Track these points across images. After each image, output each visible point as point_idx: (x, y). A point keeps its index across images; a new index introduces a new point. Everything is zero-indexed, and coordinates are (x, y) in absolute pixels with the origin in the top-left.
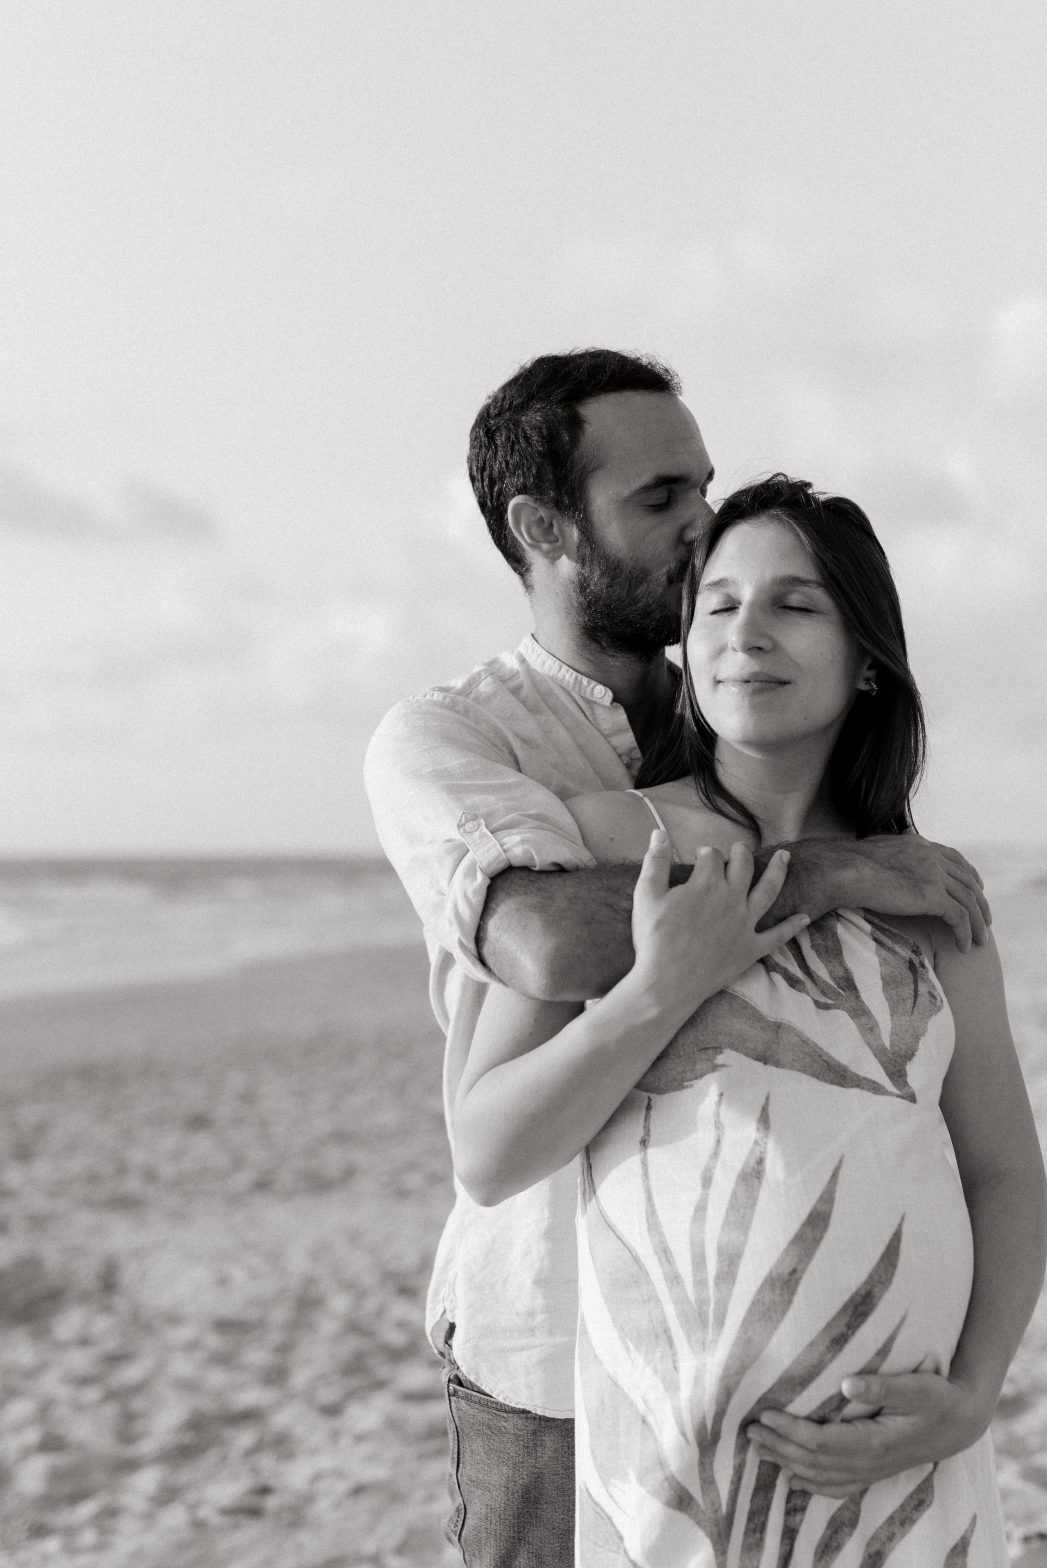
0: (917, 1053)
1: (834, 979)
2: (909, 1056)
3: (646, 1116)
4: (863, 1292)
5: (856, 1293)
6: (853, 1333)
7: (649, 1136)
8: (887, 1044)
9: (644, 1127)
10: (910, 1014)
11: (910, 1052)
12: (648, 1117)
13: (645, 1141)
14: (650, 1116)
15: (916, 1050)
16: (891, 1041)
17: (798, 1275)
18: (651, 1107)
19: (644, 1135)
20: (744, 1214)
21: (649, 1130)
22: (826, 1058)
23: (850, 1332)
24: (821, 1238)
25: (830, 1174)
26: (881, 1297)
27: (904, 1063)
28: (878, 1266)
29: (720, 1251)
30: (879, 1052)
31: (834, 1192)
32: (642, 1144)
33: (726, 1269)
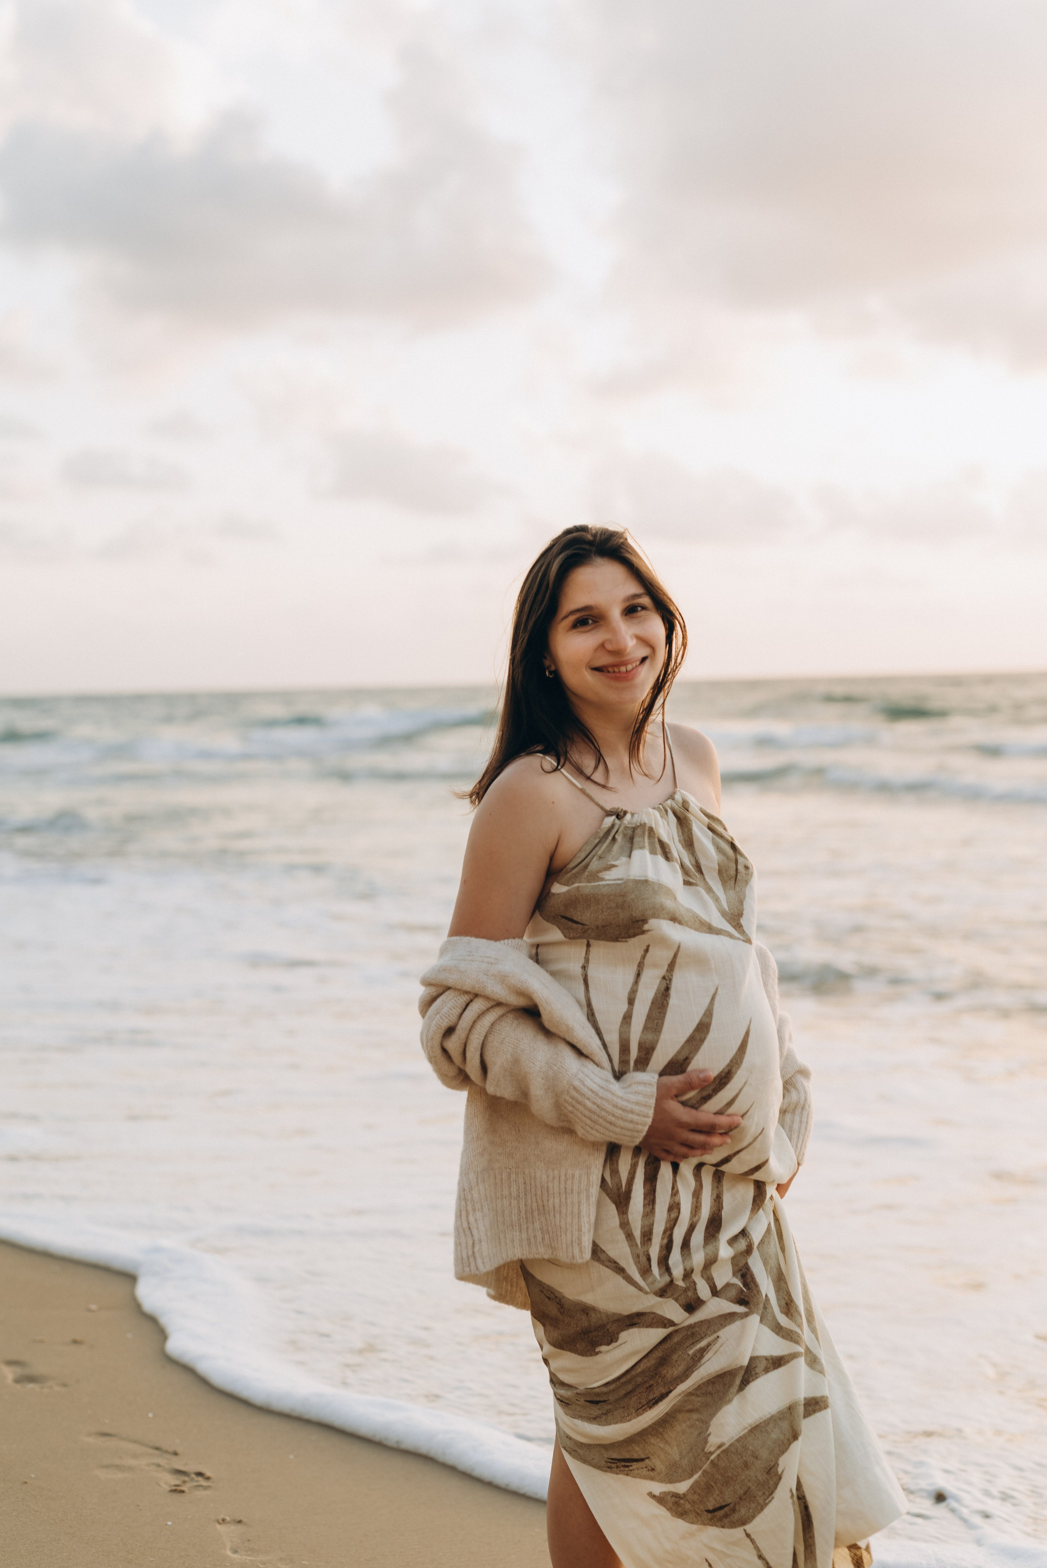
0: (744, 912)
1: (692, 865)
2: (740, 915)
3: (587, 951)
4: (726, 1070)
5: (722, 1072)
6: (715, 1094)
7: (588, 963)
8: (727, 909)
9: (585, 958)
10: (733, 889)
11: (740, 913)
12: (588, 951)
13: (585, 967)
14: (590, 951)
15: (743, 910)
16: (728, 906)
17: (688, 1061)
18: (590, 945)
19: (585, 963)
20: (657, 1023)
21: (588, 960)
22: (699, 918)
23: (714, 1094)
24: (705, 1038)
25: (710, 998)
26: (736, 1072)
27: (739, 920)
28: (736, 1053)
29: (641, 1046)
30: (724, 914)
31: (713, 1010)
32: (583, 969)
33: (643, 1056)
